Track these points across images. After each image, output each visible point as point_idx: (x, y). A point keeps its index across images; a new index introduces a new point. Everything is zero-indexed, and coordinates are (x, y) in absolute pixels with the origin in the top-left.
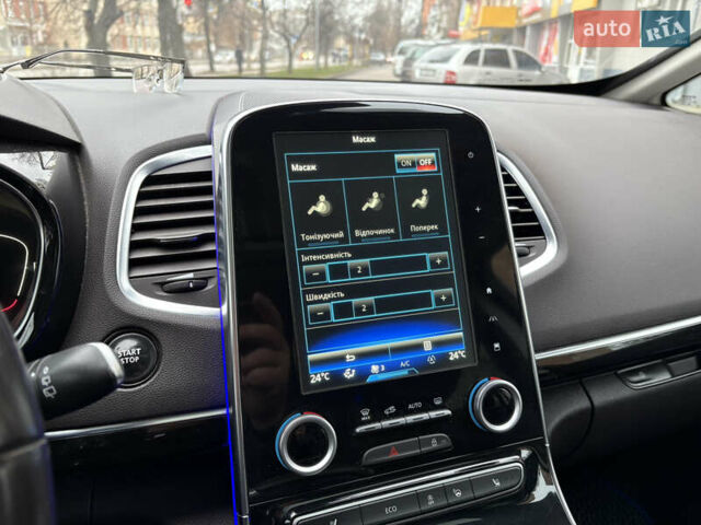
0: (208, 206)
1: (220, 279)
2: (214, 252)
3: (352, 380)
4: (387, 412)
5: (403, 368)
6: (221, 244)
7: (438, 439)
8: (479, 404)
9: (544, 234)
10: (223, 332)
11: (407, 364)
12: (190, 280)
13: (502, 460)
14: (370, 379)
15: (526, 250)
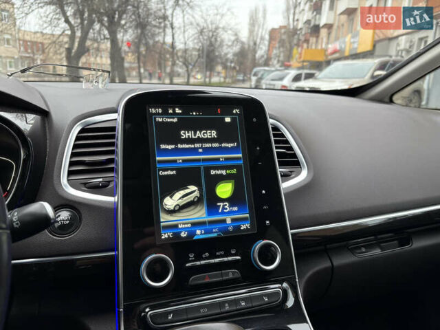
0: (113, 144)
1: (115, 182)
2: (113, 168)
3: (185, 238)
5: (214, 232)
6: (116, 163)
7: (233, 273)
8: (256, 256)
9: (300, 165)
10: (116, 210)
11: (216, 230)
12: (100, 182)
13: (272, 286)
14: (195, 238)
15: (290, 173)
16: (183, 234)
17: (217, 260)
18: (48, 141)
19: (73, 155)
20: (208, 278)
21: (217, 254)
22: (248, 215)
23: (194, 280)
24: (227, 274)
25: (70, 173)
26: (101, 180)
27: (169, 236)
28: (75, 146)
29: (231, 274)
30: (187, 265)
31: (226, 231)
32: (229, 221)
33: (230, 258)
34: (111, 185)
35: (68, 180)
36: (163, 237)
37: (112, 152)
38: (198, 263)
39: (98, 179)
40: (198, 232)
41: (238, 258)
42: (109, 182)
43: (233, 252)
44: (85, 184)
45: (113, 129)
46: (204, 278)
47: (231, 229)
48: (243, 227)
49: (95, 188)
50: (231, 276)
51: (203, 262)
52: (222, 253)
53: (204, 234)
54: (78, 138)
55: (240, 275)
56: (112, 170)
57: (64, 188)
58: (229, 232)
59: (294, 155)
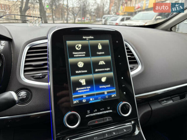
0: (46, 55)
3: (85, 102)
4: (94, 111)
6: (49, 66)
8: (120, 109)
9: (138, 63)
10: (49, 90)
11: (100, 98)
13: (126, 124)
14: (90, 102)
15: (133, 67)
17: (101, 113)
18: (12, 55)
19: (26, 62)
20: (97, 122)
21: (101, 110)
22: (115, 90)
23: (90, 123)
24: (106, 119)
25: (25, 71)
26: (41, 74)
27: (77, 102)
28: (27, 57)
29: (108, 119)
30: (87, 116)
31: (105, 98)
32: (106, 93)
33: (107, 112)
34: (46, 77)
35: (24, 75)
36: (74, 103)
37: (46, 60)
38: (92, 115)
39: (39, 74)
40: (91, 99)
41: (111, 111)
42: (45, 75)
44: (33, 77)
45: (46, 47)
46: (95, 122)
47: (107, 97)
48: (113, 96)
49: (38, 79)
50: (108, 120)
51: (94, 114)
52: (103, 109)
53: (94, 100)
54: (28, 53)
55: (112, 120)
56: (46, 69)
57: (22, 79)
58: (106, 98)
59: (135, 59)
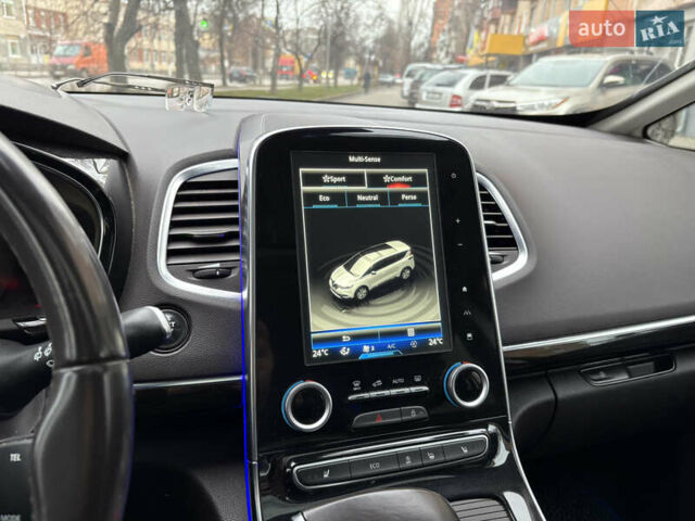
0: (234, 209)
1: (242, 269)
2: (238, 247)
3: (346, 357)
4: (374, 385)
5: (390, 350)
6: (244, 240)
7: (417, 411)
8: (452, 385)
9: (515, 245)
10: (243, 313)
11: (393, 346)
12: (217, 269)
13: (471, 432)
14: (361, 357)
15: (500, 258)
16: (344, 352)
17: (394, 392)
18: (132, 202)
19: (173, 225)
20: (380, 418)
21: (394, 382)
22: (440, 324)
23: (361, 420)
24: (409, 412)
25: (171, 254)
26: (218, 265)
27: (323, 353)
28: (176, 211)
29: (415, 412)
30: (350, 398)
31: (406, 347)
32: (411, 333)
33: (413, 389)
34: (234, 274)
35: (168, 265)
36: (314, 356)
37: (234, 222)
38: (366, 395)
39: (213, 264)
40: (366, 349)
41: (425, 388)
42: (230, 269)
43: (418, 379)
44: (194, 271)
45: (234, 184)
46: (374, 418)
47: (414, 344)
48: (433, 342)
49: (209, 279)
50: (414, 415)
51: (374, 394)
52: (401, 380)
53: (376, 351)
54: (178, 199)
55: (426, 415)
56: (235, 250)
57: (163, 277)
58: (411, 349)
59: (508, 230)
